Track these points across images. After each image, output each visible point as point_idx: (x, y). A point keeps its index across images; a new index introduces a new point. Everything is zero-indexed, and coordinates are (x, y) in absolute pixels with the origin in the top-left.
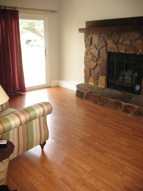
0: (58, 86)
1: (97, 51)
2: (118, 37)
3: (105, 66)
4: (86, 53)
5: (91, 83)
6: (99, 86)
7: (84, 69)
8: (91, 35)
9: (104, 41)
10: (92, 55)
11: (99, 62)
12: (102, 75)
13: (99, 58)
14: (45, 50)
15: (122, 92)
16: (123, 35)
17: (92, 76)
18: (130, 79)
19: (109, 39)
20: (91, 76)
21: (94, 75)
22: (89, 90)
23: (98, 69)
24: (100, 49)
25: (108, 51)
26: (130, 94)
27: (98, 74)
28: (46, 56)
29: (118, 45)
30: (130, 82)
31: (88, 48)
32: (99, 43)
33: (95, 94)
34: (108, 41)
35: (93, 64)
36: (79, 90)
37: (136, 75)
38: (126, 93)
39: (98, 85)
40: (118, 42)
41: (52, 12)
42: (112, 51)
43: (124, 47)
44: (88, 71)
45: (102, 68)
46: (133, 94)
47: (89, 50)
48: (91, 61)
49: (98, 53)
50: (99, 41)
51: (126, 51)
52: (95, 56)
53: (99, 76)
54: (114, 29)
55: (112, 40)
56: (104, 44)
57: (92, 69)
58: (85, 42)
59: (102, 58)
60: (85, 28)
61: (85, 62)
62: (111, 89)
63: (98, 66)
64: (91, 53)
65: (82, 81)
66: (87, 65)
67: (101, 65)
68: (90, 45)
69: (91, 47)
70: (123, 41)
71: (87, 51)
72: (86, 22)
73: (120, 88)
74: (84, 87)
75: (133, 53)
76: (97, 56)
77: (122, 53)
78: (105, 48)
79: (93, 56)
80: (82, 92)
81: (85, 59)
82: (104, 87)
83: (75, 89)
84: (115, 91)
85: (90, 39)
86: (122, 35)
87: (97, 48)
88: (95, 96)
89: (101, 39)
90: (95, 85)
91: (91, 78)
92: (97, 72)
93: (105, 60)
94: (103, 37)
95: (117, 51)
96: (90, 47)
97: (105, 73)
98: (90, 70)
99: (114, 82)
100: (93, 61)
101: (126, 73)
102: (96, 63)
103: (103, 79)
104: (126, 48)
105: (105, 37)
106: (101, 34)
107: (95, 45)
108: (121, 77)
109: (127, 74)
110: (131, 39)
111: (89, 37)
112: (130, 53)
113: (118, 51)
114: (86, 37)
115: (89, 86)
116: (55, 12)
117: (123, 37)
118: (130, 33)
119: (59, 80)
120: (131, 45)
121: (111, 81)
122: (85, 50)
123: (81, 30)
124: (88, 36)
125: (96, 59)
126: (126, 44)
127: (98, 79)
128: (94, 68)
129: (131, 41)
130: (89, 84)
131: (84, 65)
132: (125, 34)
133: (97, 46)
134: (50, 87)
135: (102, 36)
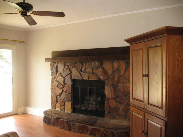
0: (25, 113)
1: (62, 79)
2: (81, 66)
3: (70, 92)
4: (53, 81)
5: (58, 109)
6: (66, 111)
7: (51, 95)
8: (57, 64)
9: (69, 69)
10: (57, 82)
11: (65, 89)
12: (68, 101)
13: (64, 85)
14: (13, 78)
15: (88, 116)
16: (86, 64)
17: (59, 102)
18: (94, 103)
19: (73, 68)
20: (57, 102)
21: (60, 101)
22: (56, 116)
23: (64, 95)
24: (65, 77)
25: (73, 78)
26: (95, 117)
27: (64, 100)
28: (13, 84)
29: (81, 73)
30: (95, 106)
31: (54, 76)
32: (64, 71)
33: (62, 120)
34: (72, 69)
35: (59, 91)
36: (47, 116)
37: (99, 99)
38: (91, 116)
39: (64, 111)
40: (81, 70)
41: (20, 42)
42: (76, 78)
43: (87, 75)
44: (55, 97)
45: (67, 94)
46: (97, 117)
47: (55, 78)
48: (57, 88)
49: (63, 80)
50: (64, 69)
51: (89, 78)
52: (61, 84)
53: (65, 102)
54: (77, 58)
55: (76, 68)
56: (69, 72)
57: (58, 96)
58: (51, 70)
59: (67, 85)
60: (51, 57)
61: (52, 89)
62: (77, 114)
63: (64, 92)
64: (56, 81)
65: (49, 107)
66: (54, 92)
67: (66, 91)
68: (56, 73)
69: (57, 75)
70: (85, 69)
71: (53, 79)
72: (52, 52)
73: (86, 112)
74: (51, 113)
75: (95, 80)
76: (63, 84)
77: (85, 80)
78: (69, 76)
79: (59, 83)
80: (49, 118)
81: (51, 86)
82: (70, 112)
83: (42, 115)
84: (81, 115)
85: (55, 67)
86: (84, 64)
87: (62, 76)
88: (62, 122)
89: (66, 67)
90: (62, 110)
91: (58, 104)
92: (63, 98)
93: (71, 87)
94: (68, 66)
95: (80, 78)
96: (55, 74)
97: (70, 99)
98: (56, 96)
99: (79, 107)
100: (59, 88)
101: (91, 97)
102: (62, 90)
103: (69, 105)
104: (89, 76)
105: (70, 66)
106: (65, 63)
107: (61, 73)
108: (86, 102)
109: (91, 99)
110: (92, 67)
111: (55, 66)
112: (93, 80)
113: (82, 78)
114: (52, 66)
115: (56, 112)
116: (23, 42)
117: (86, 66)
118: (91, 62)
119: (26, 106)
120: (93, 73)
121: (77, 106)
122: (52, 77)
123: (47, 59)
124: (53, 64)
125: (62, 86)
126: (89, 72)
127: (64, 105)
128: (60, 95)
129: (93, 69)
130: (56, 110)
131: (50, 92)
132: (87, 63)
133: (62, 74)
134: (17, 114)
135: (67, 64)
